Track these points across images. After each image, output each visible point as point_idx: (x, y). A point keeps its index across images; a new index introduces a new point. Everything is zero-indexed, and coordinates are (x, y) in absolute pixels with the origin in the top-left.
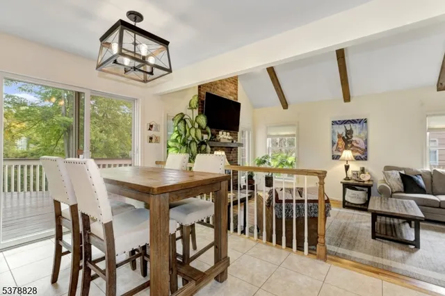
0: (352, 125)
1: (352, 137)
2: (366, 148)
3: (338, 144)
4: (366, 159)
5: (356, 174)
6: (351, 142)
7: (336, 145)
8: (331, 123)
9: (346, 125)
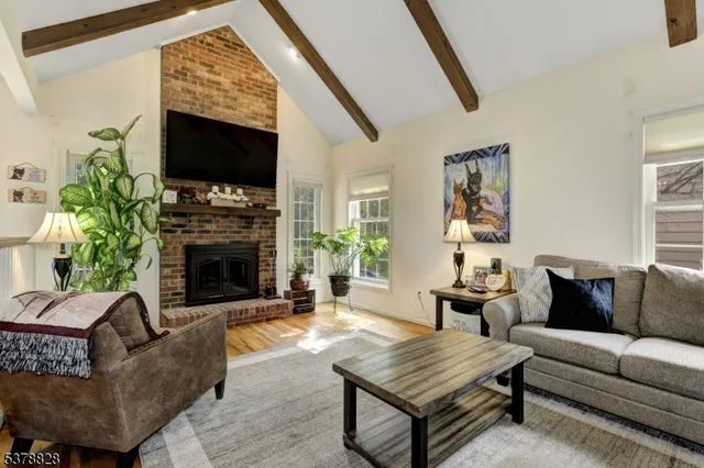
0: (479, 161)
1: (479, 188)
2: (508, 214)
3: (454, 207)
4: (506, 239)
5: (480, 274)
6: (479, 199)
7: (451, 208)
8: (443, 161)
9: (468, 163)
